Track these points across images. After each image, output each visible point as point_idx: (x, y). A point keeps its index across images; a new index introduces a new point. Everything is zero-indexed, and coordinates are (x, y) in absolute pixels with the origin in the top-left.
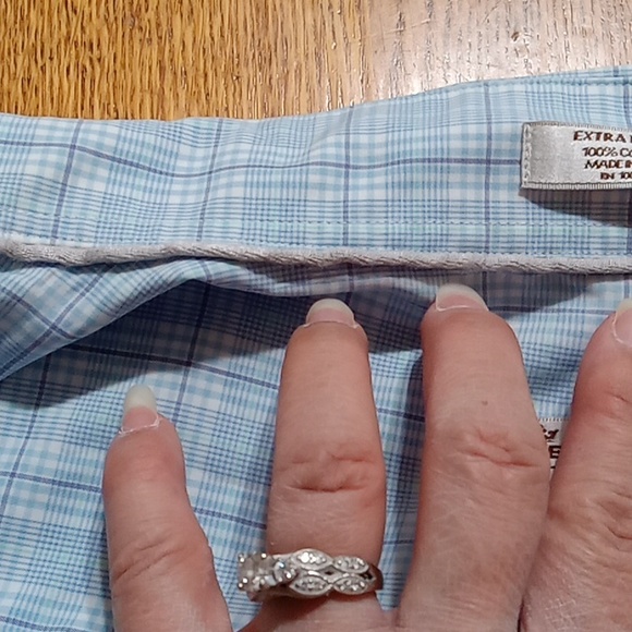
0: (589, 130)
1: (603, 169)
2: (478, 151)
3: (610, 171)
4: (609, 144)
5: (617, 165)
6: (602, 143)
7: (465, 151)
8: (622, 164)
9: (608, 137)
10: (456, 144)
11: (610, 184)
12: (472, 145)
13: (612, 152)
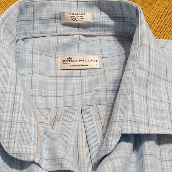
0: (71, 13)
1: (73, 20)
2: (54, 17)
3: (74, 20)
4: (74, 15)
5: (75, 19)
6: (73, 15)
7: (52, 17)
8: (76, 19)
9: (74, 14)
10: (50, 16)
11: (74, 22)
12: (53, 16)
13: (74, 17)
